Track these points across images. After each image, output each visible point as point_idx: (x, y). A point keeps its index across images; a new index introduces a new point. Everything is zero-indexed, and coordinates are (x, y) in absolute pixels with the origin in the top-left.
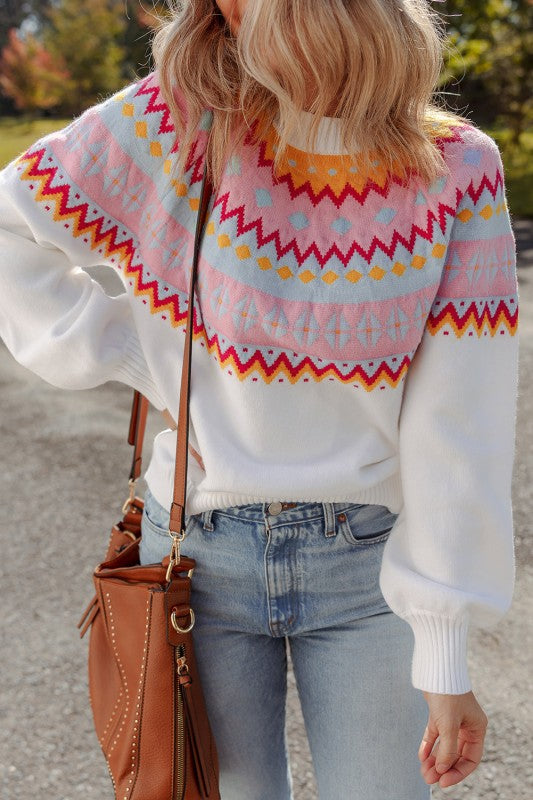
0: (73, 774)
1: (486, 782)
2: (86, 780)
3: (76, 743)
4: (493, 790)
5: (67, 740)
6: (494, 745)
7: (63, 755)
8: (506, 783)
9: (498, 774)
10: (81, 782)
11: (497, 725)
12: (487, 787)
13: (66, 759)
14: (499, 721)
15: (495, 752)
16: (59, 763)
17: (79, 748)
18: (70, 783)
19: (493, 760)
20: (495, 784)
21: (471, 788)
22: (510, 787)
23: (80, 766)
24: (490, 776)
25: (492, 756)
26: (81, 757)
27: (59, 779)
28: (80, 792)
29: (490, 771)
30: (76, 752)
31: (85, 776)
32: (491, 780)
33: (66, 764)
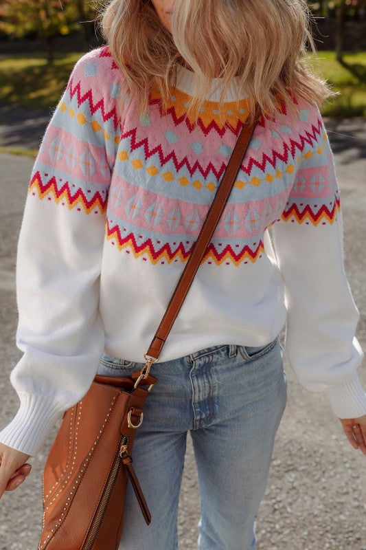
0: (16, 526)
1: (290, 484)
2: (26, 529)
3: (15, 506)
4: (294, 488)
5: (7, 504)
6: (292, 460)
7: (6, 515)
8: (302, 482)
9: (296, 478)
10: (23, 531)
11: (291, 448)
12: (291, 487)
13: (9, 517)
14: (293, 445)
15: (292, 465)
16: (5, 521)
17: (17, 509)
18: (16, 533)
19: (293, 470)
20: (296, 484)
21: (281, 489)
22: (304, 484)
23: (20, 520)
24: (291, 480)
25: (291, 468)
26: (19, 514)
27: (7, 532)
28: (24, 537)
29: (291, 477)
30: (16, 512)
31: (25, 526)
32: (293, 483)
33: (9, 520)
